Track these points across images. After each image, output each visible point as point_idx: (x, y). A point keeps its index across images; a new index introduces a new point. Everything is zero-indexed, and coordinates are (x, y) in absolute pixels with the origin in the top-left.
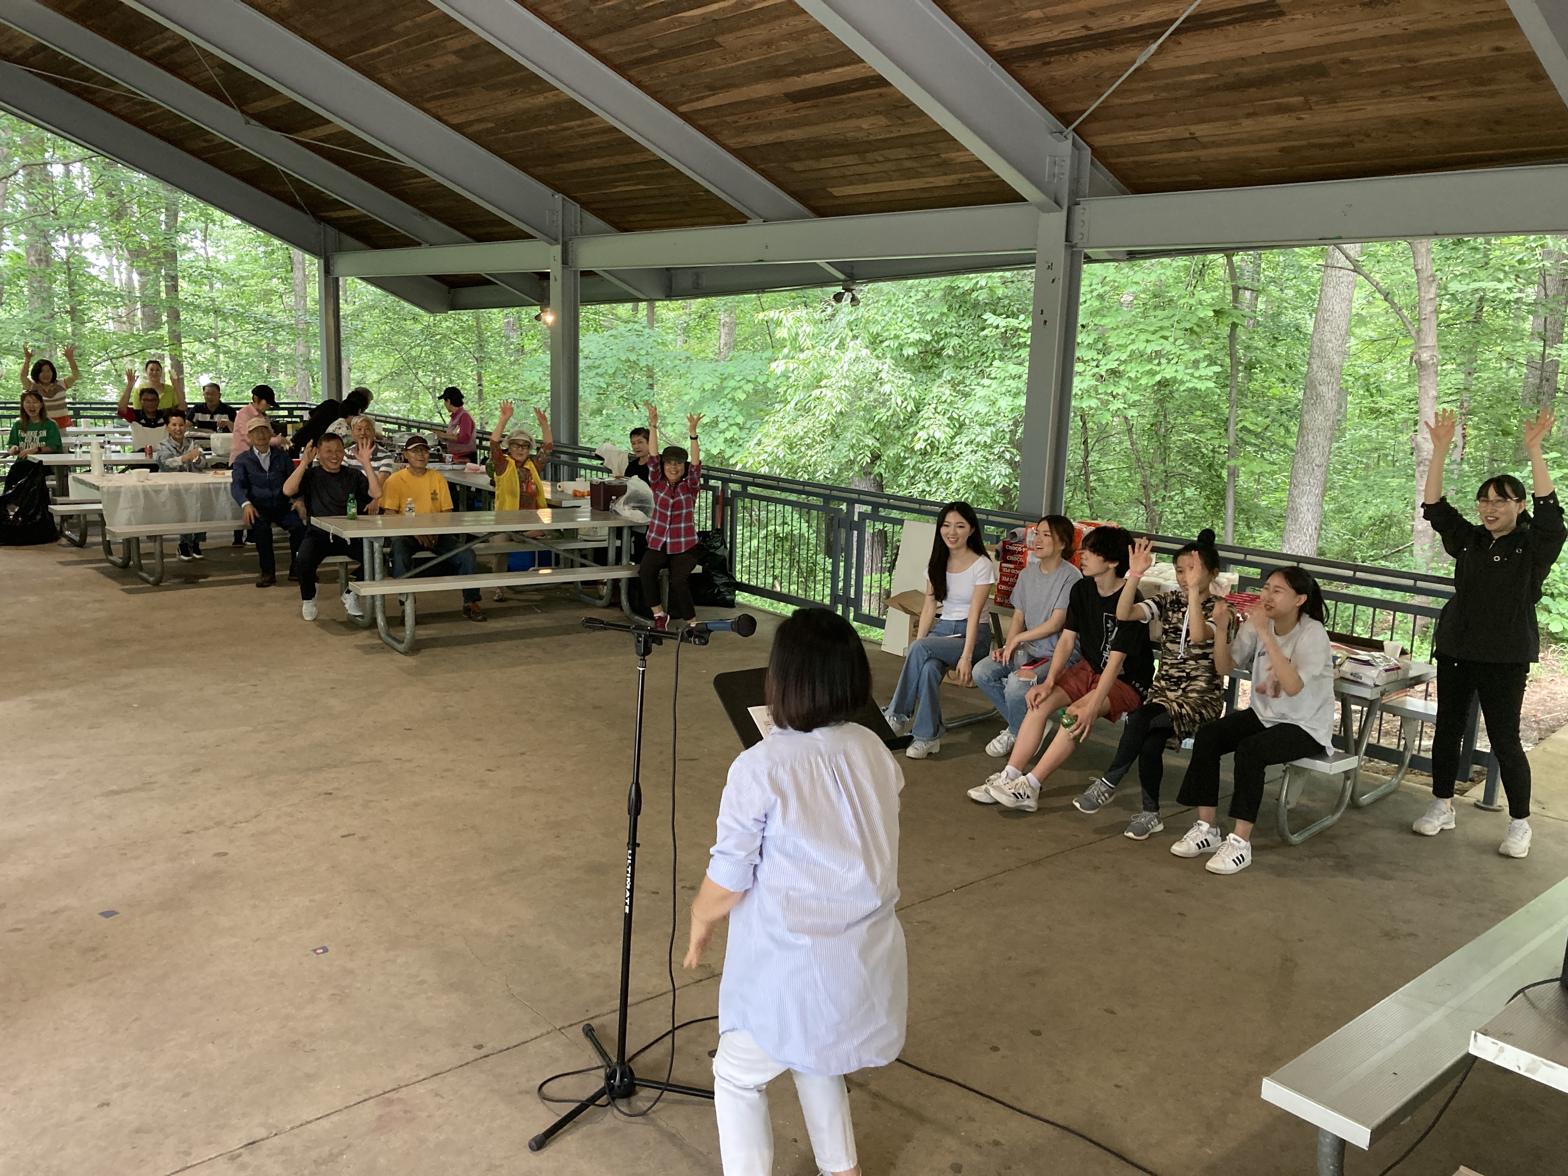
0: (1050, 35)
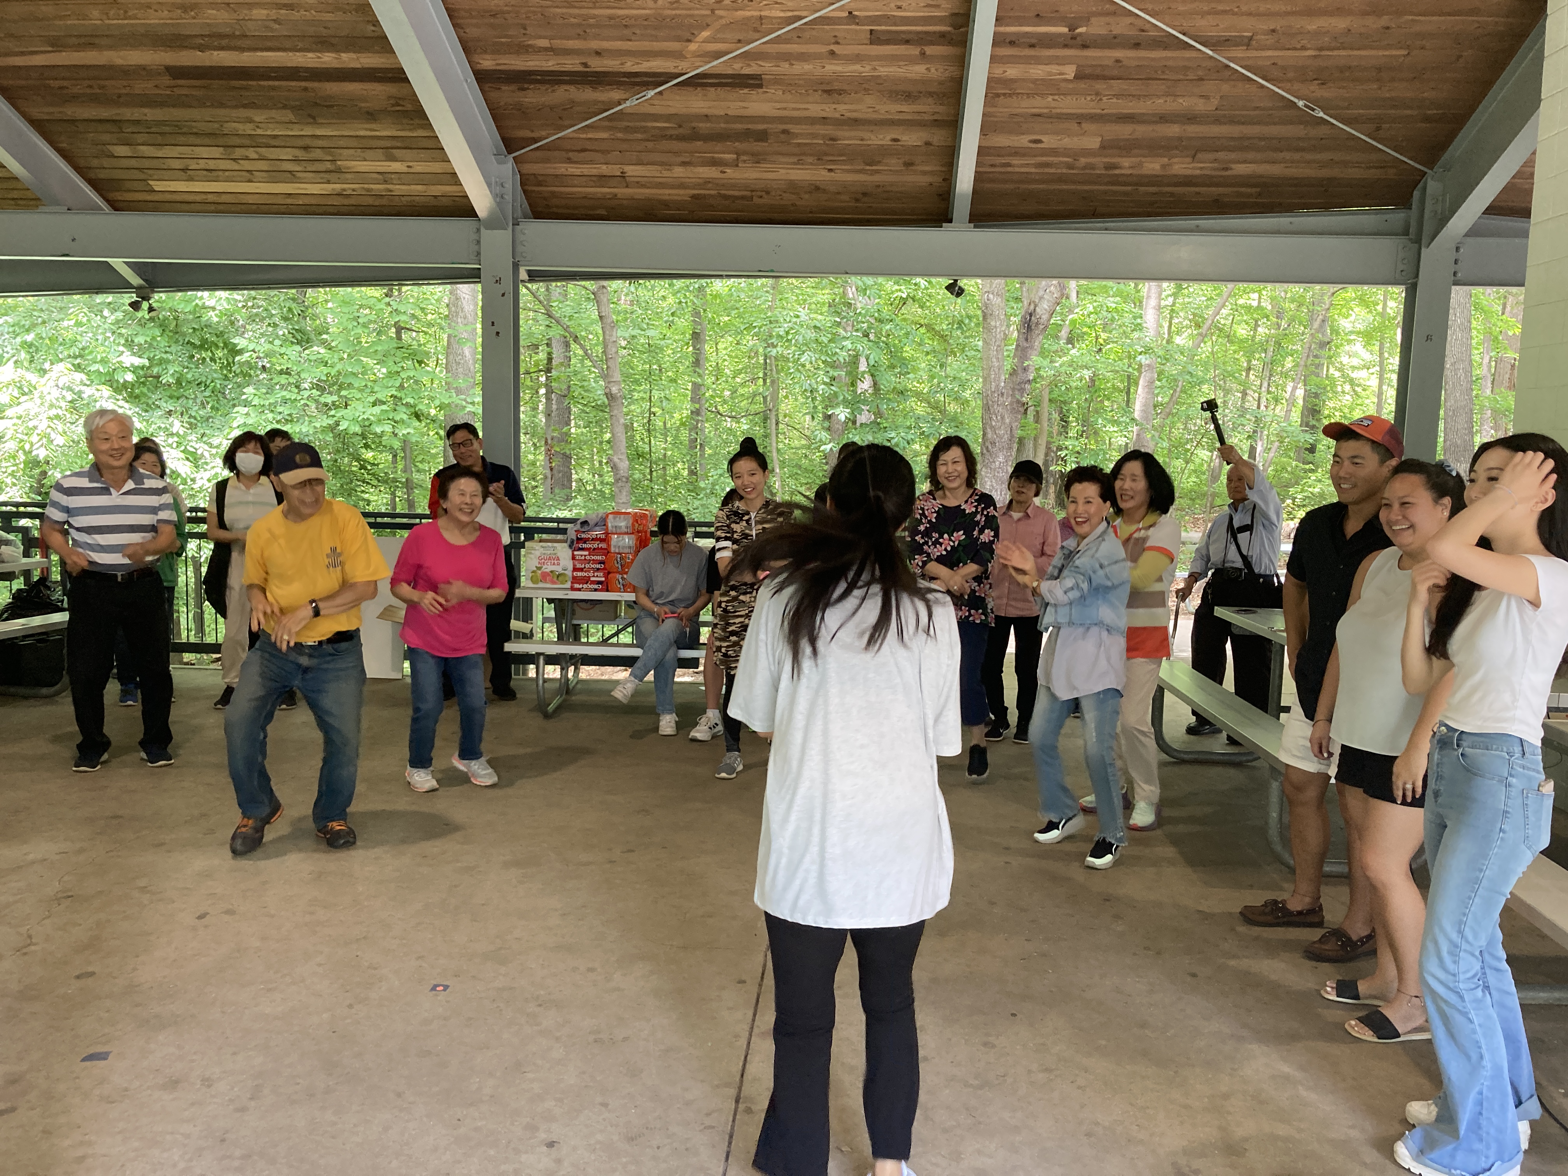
0: (544, 64)
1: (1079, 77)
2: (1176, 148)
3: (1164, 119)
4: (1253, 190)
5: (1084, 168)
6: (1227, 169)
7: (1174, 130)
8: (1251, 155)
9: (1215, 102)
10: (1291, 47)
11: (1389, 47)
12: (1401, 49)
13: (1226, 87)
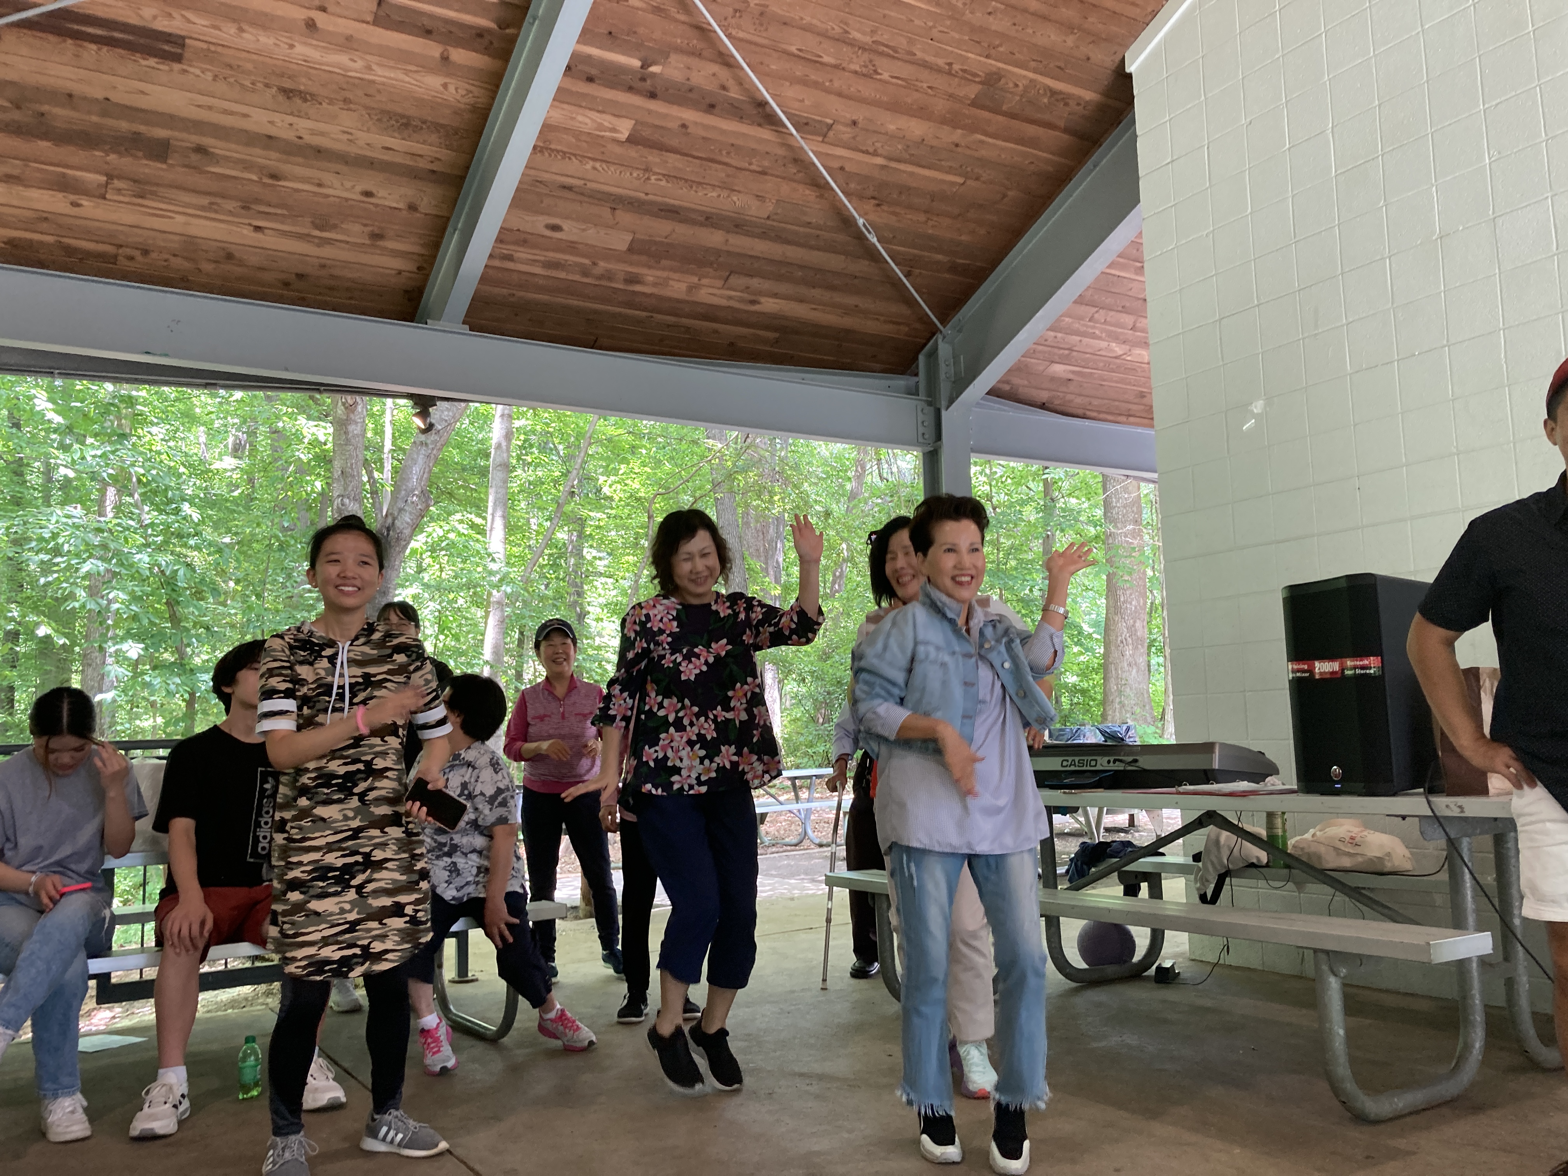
1: (632, 140)
2: (711, 264)
3: (710, 220)
4: (771, 335)
5: (600, 277)
6: (753, 302)
7: (714, 238)
8: (784, 288)
9: (769, 207)
10: (864, 148)
11: (950, 171)
12: (960, 175)
13: (785, 189)
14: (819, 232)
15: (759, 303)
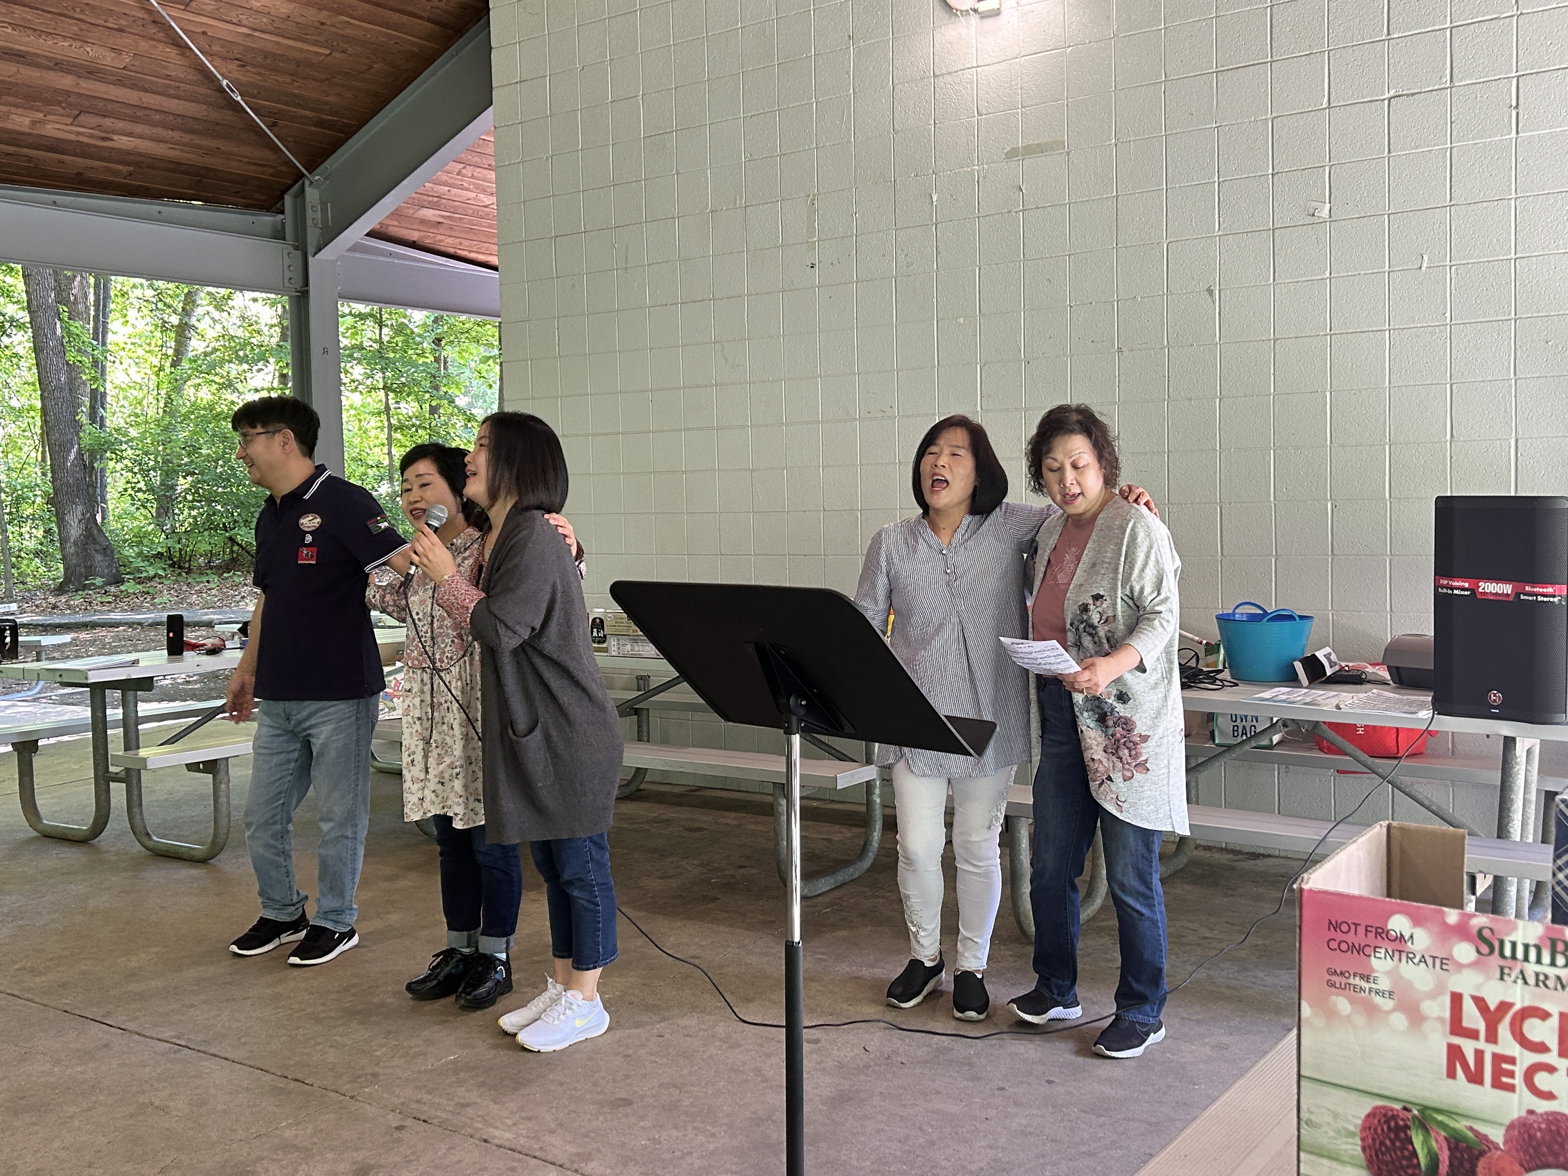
2: (59, 104)
3: (58, 66)
4: (125, 169)
6: (105, 139)
7: (64, 81)
8: (139, 128)
9: (126, 60)
10: (228, 19)
11: (316, 43)
12: (326, 47)
13: (144, 45)
14: (178, 84)
15: (112, 140)
